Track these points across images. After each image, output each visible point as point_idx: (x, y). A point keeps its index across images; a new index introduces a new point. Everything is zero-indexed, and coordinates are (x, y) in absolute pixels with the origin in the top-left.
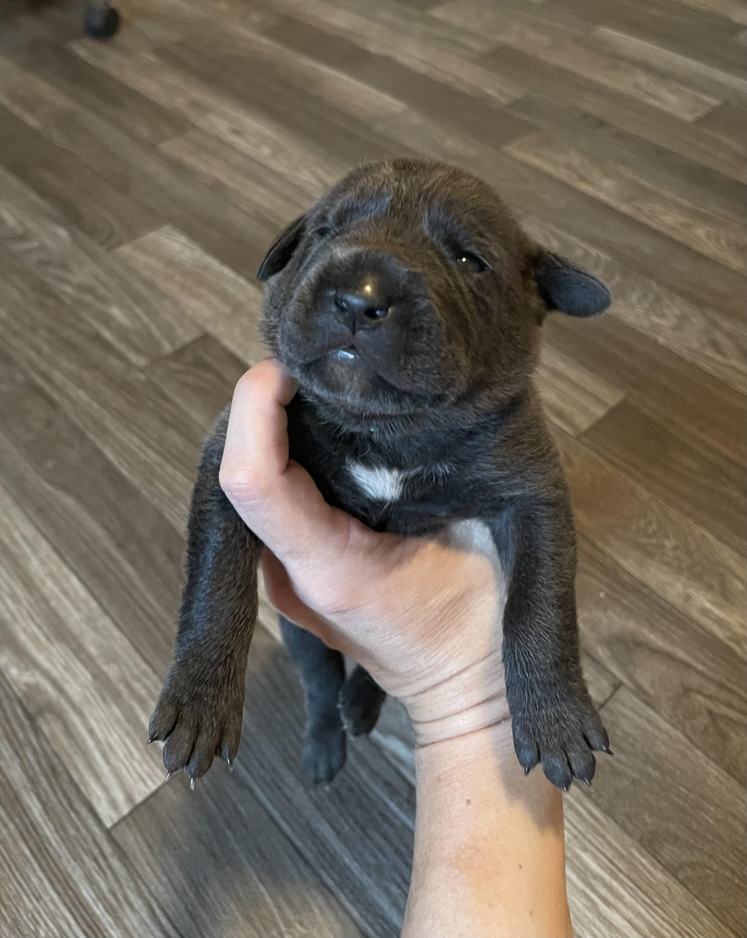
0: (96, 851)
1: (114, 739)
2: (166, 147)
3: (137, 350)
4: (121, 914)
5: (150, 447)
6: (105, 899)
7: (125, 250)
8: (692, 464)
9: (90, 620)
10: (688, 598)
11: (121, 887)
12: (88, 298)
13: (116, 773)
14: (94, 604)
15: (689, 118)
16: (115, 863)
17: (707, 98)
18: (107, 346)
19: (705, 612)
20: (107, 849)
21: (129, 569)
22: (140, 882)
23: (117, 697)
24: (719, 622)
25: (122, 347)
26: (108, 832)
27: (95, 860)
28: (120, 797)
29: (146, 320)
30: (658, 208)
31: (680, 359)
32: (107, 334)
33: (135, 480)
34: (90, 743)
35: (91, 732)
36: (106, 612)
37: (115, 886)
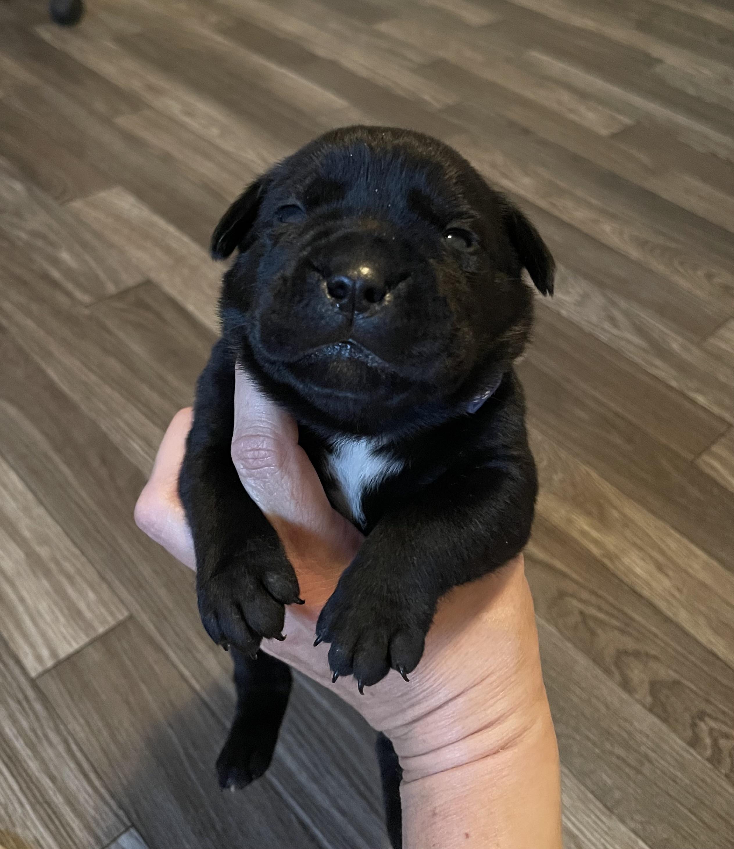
0: (20, 696)
1: (43, 606)
2: (122, 121)
3: (85, 290)
4: (39, 748)
5: (91, 370)
6: (26, 735)
7: (77, 204)
8: (583, 415)
9: (26, 510)
10: (570, 521)
11: (42, 727)
12: (40, 243)
13: (43, 635)
14: (30, 496)
15: (604, 132)
16: (38, 707)
17: (621, 118)
18: (55, 284)
19: (584, 533)
20: (31, 694)
21: (64, 469)
22: (58, 722)
23: (48, 574)
24: (596, 542)
25: (70, 286)
26: (33, 682)
27: (19, 703)
28: (45, 653)
29: (93, 264)
30: (569, 204)
31: (580, 330)
32: (56, 274)
33: (75, 396)
34: (21, 609)
35: (22, 600)
36: (41, 503)
37: (36, 725)
